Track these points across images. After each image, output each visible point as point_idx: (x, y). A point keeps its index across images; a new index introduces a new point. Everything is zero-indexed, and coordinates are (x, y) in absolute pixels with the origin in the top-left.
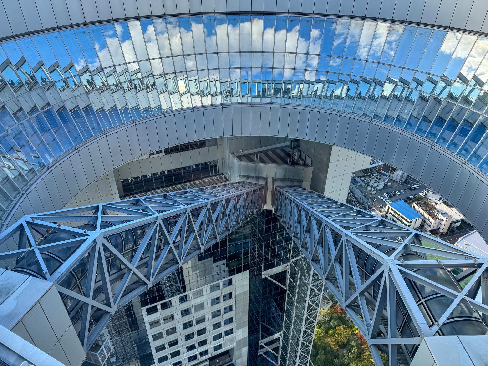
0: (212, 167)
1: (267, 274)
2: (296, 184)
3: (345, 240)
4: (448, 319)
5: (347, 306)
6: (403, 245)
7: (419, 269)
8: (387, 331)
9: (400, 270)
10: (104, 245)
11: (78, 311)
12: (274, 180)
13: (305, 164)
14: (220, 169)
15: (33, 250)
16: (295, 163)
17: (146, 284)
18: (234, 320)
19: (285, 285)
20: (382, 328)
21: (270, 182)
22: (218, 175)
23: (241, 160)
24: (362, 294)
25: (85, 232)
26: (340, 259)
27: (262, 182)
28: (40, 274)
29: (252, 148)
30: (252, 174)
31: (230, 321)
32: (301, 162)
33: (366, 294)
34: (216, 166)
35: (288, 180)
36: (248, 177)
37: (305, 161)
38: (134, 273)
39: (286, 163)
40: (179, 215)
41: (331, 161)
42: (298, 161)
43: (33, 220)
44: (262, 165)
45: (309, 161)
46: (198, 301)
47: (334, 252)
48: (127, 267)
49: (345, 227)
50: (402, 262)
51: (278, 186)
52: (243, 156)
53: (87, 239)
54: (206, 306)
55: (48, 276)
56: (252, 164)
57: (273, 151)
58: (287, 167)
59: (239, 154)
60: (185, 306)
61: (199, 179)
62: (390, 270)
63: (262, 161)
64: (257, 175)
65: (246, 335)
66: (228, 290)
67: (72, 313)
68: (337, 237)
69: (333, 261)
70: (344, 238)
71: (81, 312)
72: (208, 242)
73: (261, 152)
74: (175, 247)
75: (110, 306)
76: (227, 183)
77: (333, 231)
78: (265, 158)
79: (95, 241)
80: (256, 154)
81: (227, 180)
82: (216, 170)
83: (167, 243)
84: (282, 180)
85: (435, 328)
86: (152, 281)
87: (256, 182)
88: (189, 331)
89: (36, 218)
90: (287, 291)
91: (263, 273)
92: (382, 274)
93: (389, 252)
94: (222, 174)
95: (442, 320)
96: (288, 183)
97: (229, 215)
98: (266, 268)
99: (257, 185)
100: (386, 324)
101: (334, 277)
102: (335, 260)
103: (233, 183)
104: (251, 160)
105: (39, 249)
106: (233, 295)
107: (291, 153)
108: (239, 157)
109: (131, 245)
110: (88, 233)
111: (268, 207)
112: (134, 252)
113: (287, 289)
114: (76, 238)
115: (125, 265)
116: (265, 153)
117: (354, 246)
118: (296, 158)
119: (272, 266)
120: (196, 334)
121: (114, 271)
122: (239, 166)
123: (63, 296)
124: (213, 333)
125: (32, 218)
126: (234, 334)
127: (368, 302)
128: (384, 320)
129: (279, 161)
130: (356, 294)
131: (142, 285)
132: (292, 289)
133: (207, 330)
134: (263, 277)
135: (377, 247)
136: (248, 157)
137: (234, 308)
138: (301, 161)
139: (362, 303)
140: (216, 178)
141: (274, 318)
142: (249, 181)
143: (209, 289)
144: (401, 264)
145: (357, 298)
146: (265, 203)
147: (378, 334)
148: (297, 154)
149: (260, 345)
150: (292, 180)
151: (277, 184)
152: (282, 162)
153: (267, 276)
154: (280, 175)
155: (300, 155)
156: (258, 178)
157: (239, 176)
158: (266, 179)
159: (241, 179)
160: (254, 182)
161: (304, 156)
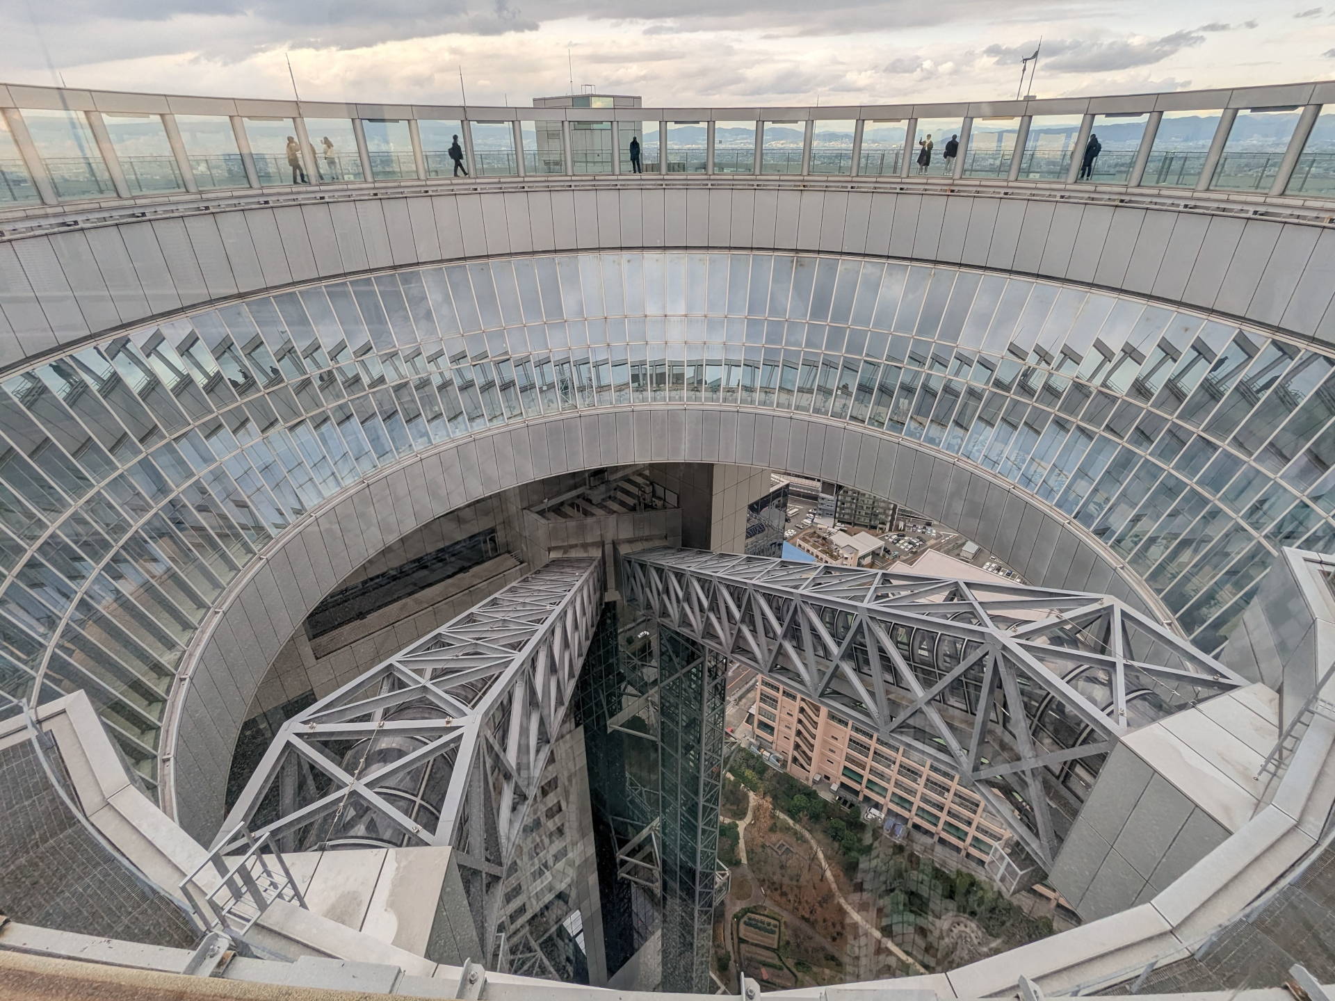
0: (485, 542)
1: (614, 724)
2: (657, 543)
3: (865, 621)
5: (893, 731)
12: (616, 544)
14: (503, 543)
15: (356, 792)
16: (647, 507)
19: (652, 735)
22: (502, 554)
23: (547, 519)
25: (448, 722)
27: (597, 553)
29: (561, 493)
30: (574, 541)
32: (659, 503)
34: (493, 539)
35: (642, 539)
36: (566, 549)
37: (665, 500)
38: (515, 782)
39: (633, 509)
41: (714, 490)
42: (652, 501)
43: (312, 728)
44: (590, 520)
47: (836, 647)
51: (627, 554)
52: (550, 509)
55: (428, 838)
56: (572, 524)
58: (637, 516)
59: (539, 508)
63: (585, 513)
64: (582, 542)
65: (592, 849)
68: (834, 616)
70: (859, 617)
77: (822, 609)
78: (589, 507)
80: (570, 503)
81: (523, 562)
82: (494, 546)
84: (630, 541)
85: (1123, 721)
87: (585, 555)
89: (311, 721)
90: (660, 742)
91: (608, 723)
92: (985, 656)
94: (509, 551)
96: (645, 545)
98: (612, 715)
102: (844, 658)
104: (565, 516)
105: (367, 787)
108: (541, 513)
110: (455, 722)
111: (613, 596)
113: (657, 738)
118: (647, 497)
122: (547, 529)
124: (531, 867)
125: (304, 723)
126: (569, 856)
129: (619, 509)
130: (918, 705)
134: (610, 730)
136: (557, 510)
137: (564, 806)
138: (657, 501)
140: (498, 561)
141: (632, 802)
142: (571, 555)
144: (1014, 634)
146: (606, 590)
148: (648, 489)
149: (618, 860)
150: (648, 539)
151: (624, 550)
152: (624, 510)
153: (617, 727)
154: (626, 532)
155: (654, 491)
156: (585, 546)
157: (550, 550)
158: (602, 544)
159: (555, 555)
160: (580, 555)
161: (660, 491)
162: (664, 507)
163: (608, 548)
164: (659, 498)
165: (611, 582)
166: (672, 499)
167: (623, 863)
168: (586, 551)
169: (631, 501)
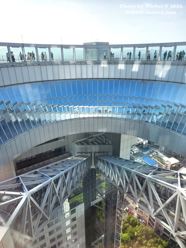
0: (62, 149)
1: (93, 203)
2: (106, 154)
3: (148, 181)
5: (155, 216)
6: (179, 180)
10: (30, 200)
12: (95, 153)
16: (104, 144)
17: (47, 220)
18: (78, 233)
22: (66, 153)
23: (78, 145)
24: (164, 208)
27: (89, 155)
29: (82, 138)
30: (84, 151)
31: (75, 234)
32: (107, 143)
34: (64, 149)
35: (101, 152)
38: (42, 214)
39: (100, 144)
41: (121, 141)
44: (88, 146)
46: (58, 225)
47: (141, 188)
48: (39, 209)
52: (79, 142)
53: (22, 198)
54: (62, 227)
56: (83, 146)
58: (101, 146)
61: (56, 156)
63: (88, 144)
64: (86, 151)
66: (73, 216)
70: (146, 179)
72: (71, 190)
77: (138, 176)
79: (27, 199)
80: (84, 141)
81: (71, 156)
82: (65, 151)
83: (56, 193)
84: (99, 153)
90: (105, 211)
91: (91, 203)
92: (176, 196)
94: (68, 152)
96: (102, 154)
97: (78, 173)
98: (93, 200)
104: (82, 144)
106: (77, 219)
107: (101, 139)
108: (76, 143)
111: (93, 167)
114: (16, 198)
119: (96, 199)
126: (78, 241)
130: (161, 209)
134: (91, 205)
137: (77, 226)
140: (65, 155)
142: (83, 154)
143: (63, 217)
145: (161, 211)
147: (178, 230)
148: (105, 139)
149: (92, 246)
151: (97, 155)
152: (98, 144)
153: (93, 205)
154: (97, 150)
156: (87, 153)
158: (91, 153)
159: (78, 154)
160: (85, 155)
161: (107, 140)
162: (108, 144)
163: (93, 154)
164: (107, 142)
165: (93, 163)
166: (110, 142)
168: (87, 154)
169: (100, 142)
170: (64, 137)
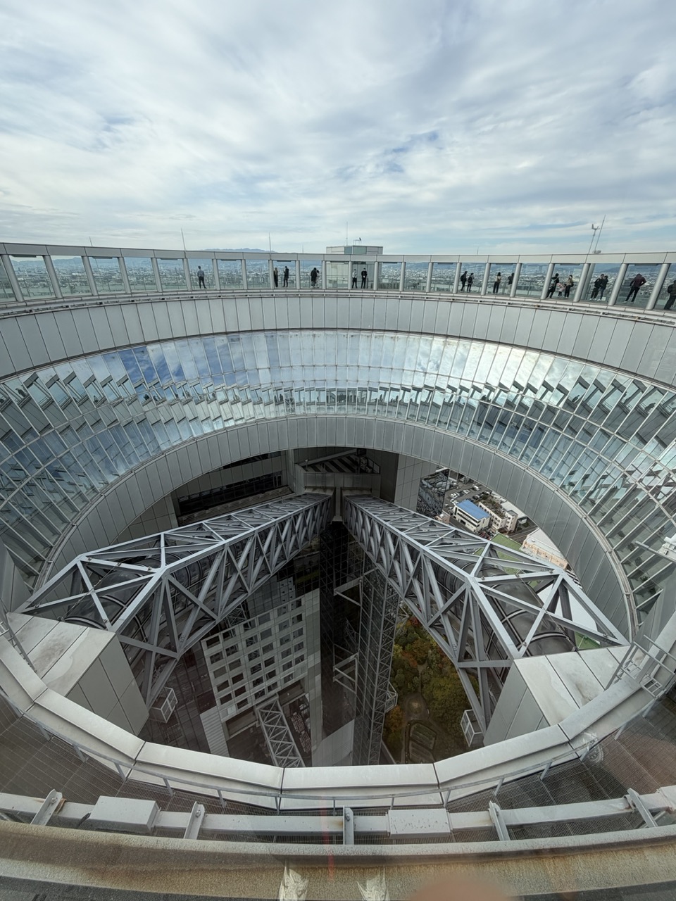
0: (275, 478)
1: (338, 591)
2: (365, 492)
3: (423, 556)
4: (534, 636)
5: (430, 626)
6: (481, 559)
7: (497, 585)
8: (474, 652)
9: (481, 588)
10: (170, 582)
11: (140, 660)
12: (342, 489)
13: (373, 472)
14: (284, 482)
15: (90, 596)
16: (362, 471)
17: (214, 619)
18: (305, 645)
19: (358, 601)
20: (468, 649)
21: (338, 491)
22: (283, 486)
23: (307, 470)
24: (444, 613)
25: (149, 569)
26: (418, 574)
27: (330, 493)
28: (98, 623)
29: (317, 458)
30: (319, 485)
31: (300, 646)
32: (369, 470)
33: (449, 612)
34: (280, 478)
36: (315, 488)
37: (373, 469)
38: (201, 609)
39: (353, 471)
40: (247, 539)
41: (399, 468)
42: (366, 469)
43: (90, 560)
44: (329, 475)
45: (376, 469)
46: (265, 626)
47: (412, 569)
48: (193, 602)
49: (419, 541)
50: (483, 579)
51: (347, 496)
52: (309, 466)
53: (151, 578)
54: (273, 633)
55: (108, 625)
56: (319, 475)
57: (340, 459)
58: (355, 476)
59: (303, 464)
60: (250, 634)
61: (263, 492)
62: (472, 588)
63: (329, 470)
64: (324, 486)
65: (319, 660)
66: (297, 612)
67: (133, 665)
68: (414, 552)
69: (411, 578)
70: (421, 554)
71: (144, 661)
72: (277, 564)
73: (327, 461)
74: (243, 574)
75: (175, 651)
76: (293, 495)
77: (409, 546)
78: (331, 467)
79: (160, 579)
80: (322, 463)
81: (293, 492)
82: (280, 482)
83: (236, 571)
84: (351, 489)
85: (523, 649)
86: (219, 617)
87: (324, 493)
88: (255, 662)
89: (93, 557)
90: (362, 608)
91: (335, 590)
92: (464, 591)
93: (468, 567)
94: (287, 486)
95: (529, 639)
96: (357, 493)
97: (298, 532)
98: (338, 585)
99: (326, 496)
100: (472, 644)
101: (413, 594)
102: (414, 576)
103: (300, 496)
104: (317, 470)
105: (98, 594)
106: (303, 618)
107: (358, 461)
108: (304, 467)
109: (197, 577)
110: (153, 570)
111: (337, 518)
112: (200, 585)
113: (361, 605)
114: (140, 577)
115: (191, 600)
116: (331, 462)
117: (432, 562)
118: (363, 466)
119: (344, 581)
120: (263, 665)
121: (179, 609)
122: (305, 476)
123: (124, 646)
124: (282, 662)
125: (88, 557)
126: (305, 661)
127: (451, 620)
128: (471, 640)
129: (346, 470)
130: (439, 613)
131: (209, 621)
132: (366, 604)
133: (276, 660)
134: (335, 594)
135: (454, 562)
136: (313, 466)
137: (304, 631)
139: (446, 622)
140: (280, 490)
141: (348, 638)
142: (316, 492)
143: (276, 613)
144: (482, 581)
145: (439, 617)
146: (335, 515)
147: (466, 656)
149: (334, 670)
150: (361, 489)
151: (345, 494)
152: (349, 471)
153: (338, 593)
154: (348, 484)
155: (368, 463)
156: (325, 489)
157: (306, 487)
158: (334, 489)
159: (307, 491)
160: (321, 492)
161: (371, 464)
164: (370, 467)
165: (338, 511)
167: (337, 673)
168: (325, 491)
169: (354, 467)
170: (279, 453)
